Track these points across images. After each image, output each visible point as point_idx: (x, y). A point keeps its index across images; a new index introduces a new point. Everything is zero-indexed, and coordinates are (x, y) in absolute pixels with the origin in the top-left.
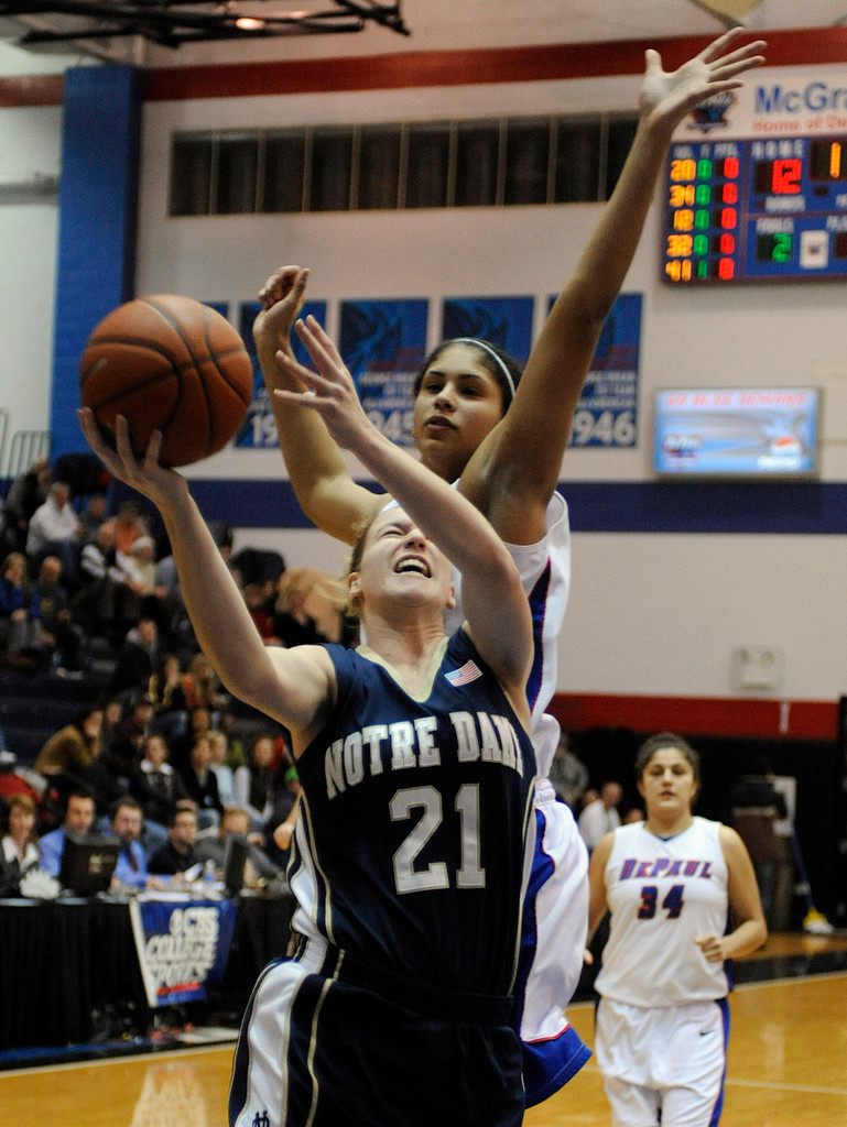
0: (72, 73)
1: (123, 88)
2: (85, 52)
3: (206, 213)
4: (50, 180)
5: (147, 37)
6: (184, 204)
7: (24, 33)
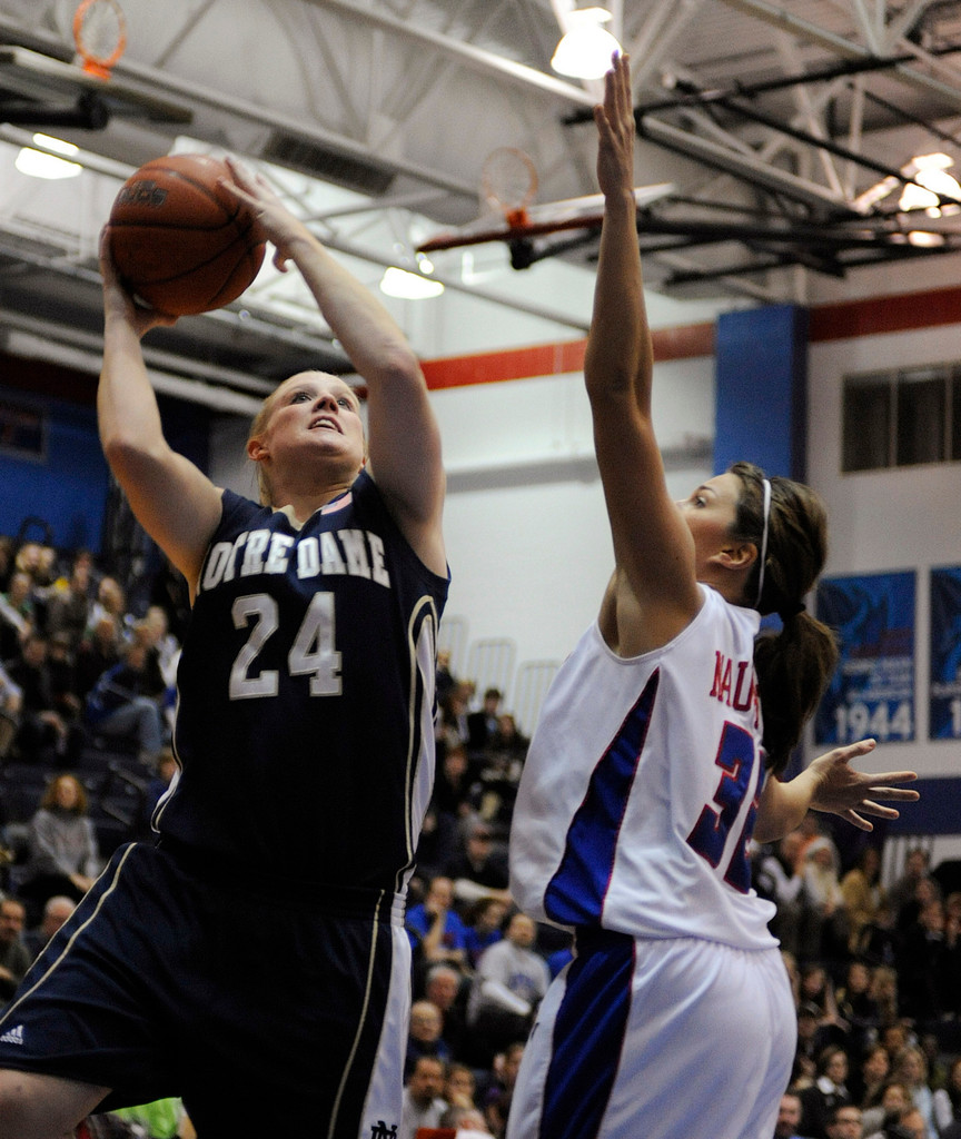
0: (724, 319)
1: (783, 329)
2: (738, 293)
3: (887, 465)
4: (703, 442)
5: (808, 266)
6: (859, 458)
7: (666, 274)
